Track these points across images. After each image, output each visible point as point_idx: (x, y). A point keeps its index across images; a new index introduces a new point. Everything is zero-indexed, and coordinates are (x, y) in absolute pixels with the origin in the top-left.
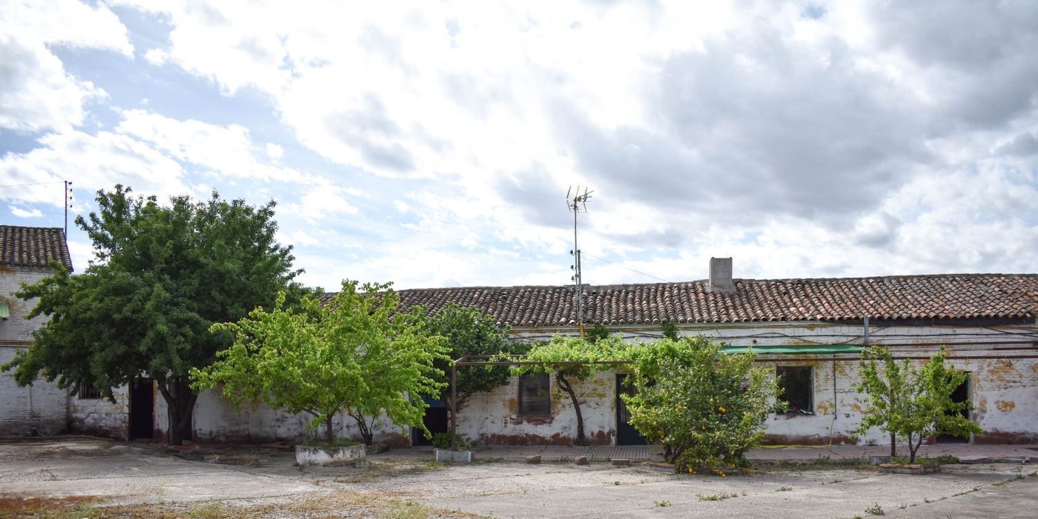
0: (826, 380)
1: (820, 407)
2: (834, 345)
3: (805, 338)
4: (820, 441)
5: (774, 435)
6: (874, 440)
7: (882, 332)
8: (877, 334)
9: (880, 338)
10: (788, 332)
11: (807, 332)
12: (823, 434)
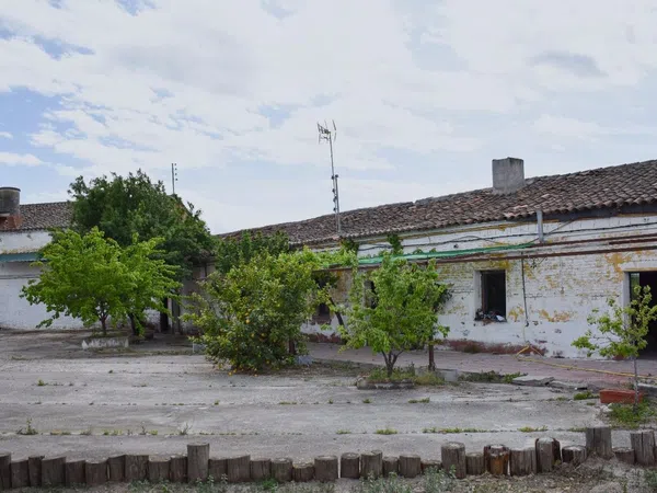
0: (516, 284)
1: (511, 313)
2: (522, 246)
3: (496, 240)
4: (512, 350)
5: (474, 342)
6: (561, 352)
7: (568, 227)
8: (563, 230)
9: (565, 235)
10: (482, 234)
11: (499, 233)
12: (515, 342)
